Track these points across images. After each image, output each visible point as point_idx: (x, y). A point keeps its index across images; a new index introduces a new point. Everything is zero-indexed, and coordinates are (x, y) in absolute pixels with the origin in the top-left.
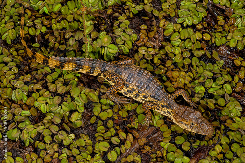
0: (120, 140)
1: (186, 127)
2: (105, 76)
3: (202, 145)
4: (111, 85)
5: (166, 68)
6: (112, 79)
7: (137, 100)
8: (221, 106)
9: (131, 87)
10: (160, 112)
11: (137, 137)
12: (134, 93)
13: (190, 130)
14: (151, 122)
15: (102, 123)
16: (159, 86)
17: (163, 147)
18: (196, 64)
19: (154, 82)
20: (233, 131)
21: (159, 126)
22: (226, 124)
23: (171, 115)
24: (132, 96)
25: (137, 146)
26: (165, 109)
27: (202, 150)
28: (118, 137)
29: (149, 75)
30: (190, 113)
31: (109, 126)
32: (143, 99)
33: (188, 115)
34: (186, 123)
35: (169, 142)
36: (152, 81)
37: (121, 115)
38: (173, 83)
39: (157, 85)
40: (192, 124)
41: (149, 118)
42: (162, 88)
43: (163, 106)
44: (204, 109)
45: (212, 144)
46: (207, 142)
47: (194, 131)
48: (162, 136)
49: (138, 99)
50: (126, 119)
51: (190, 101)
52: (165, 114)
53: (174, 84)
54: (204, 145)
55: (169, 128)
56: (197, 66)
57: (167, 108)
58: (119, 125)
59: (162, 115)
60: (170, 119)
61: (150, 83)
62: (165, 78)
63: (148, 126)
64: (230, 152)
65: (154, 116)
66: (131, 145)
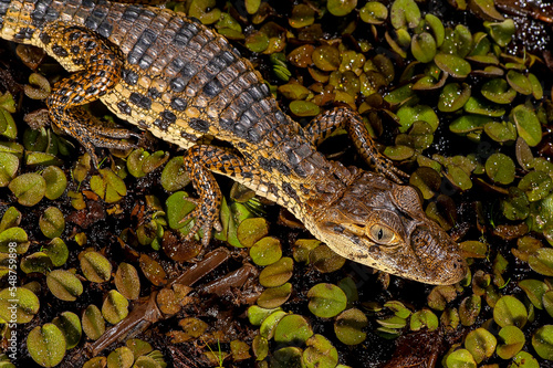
0: (86, 284)
1: (356, 249)
2: (46, 38)
3: (416, 326)
4: (67, 74)
5: (290, 35)
6: (73, 49)
7: (168, 138)
8: (498, 185)
9: (145, 82)
10: (253, 186)
11: (156, 283)
12: (157, 108)
13: (369, 262)
14: (217, 226)
15: (19, 215)
16: (258, 85)
17: (258, 327)
18: (407, 24)
19: (238, 68)
20: (541, 278)
21: (247, 243)
22: (515, 252)
23: (297, 199)
24: (149, 120)
25: (151, 314)
26: (275, 177)
27: (415, 346)
28: (80, 273)
29: (219, 44)
30: (375, 190)
31: (46, 229)
32: (191, 131)
33: (363, 199)
34: (355, 229)
35: (285, 308)
36: (229, 63)
37: (100, 192)
38: (315, 87)
39: (250, 79)
40: (380, 237)
41: (209, 208)
42: (267, 95)
43: (267, 164)
44: (432, 187)
45: (454, 324)
46: (438, 313)
47: (384, 265)
48: (257, 282)
49: (172, 135)
50: (117, 210)
51: (376, 158)
52: (272, 198)
53: (316, 94)
54: (424, 330)
55: (287, 252)
56: (411, 32)
57: (285, 170)
58: (88, 231)
59: (262, 200)
60: (291, 217)
61: (222, 69)
62: (282, 70)
63: (205, 241)
64: (528, 357)
65: (230, 202)
66: (130, 309)
